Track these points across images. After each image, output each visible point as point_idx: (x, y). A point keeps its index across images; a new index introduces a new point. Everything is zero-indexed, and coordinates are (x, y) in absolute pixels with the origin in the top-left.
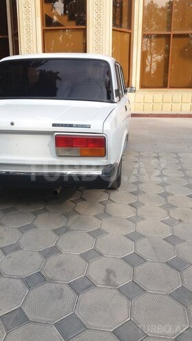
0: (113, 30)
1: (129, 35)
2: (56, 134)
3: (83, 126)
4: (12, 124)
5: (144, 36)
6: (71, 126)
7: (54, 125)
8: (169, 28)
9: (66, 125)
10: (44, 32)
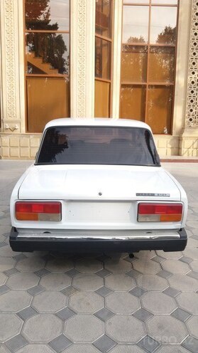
0: (95, 80)
1: (108, 84)
2: (139, 202)
3: (163, 195)
4: (100, 194)
5: (123, 86)
6: (153, 195)
7: (138, 195)
8: (145, 80)
9: (149, 195)
10: (27, 78)
